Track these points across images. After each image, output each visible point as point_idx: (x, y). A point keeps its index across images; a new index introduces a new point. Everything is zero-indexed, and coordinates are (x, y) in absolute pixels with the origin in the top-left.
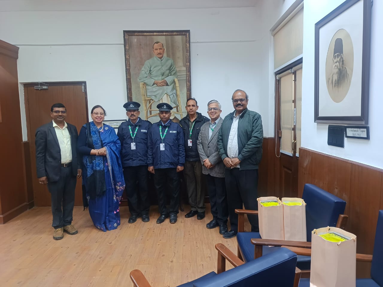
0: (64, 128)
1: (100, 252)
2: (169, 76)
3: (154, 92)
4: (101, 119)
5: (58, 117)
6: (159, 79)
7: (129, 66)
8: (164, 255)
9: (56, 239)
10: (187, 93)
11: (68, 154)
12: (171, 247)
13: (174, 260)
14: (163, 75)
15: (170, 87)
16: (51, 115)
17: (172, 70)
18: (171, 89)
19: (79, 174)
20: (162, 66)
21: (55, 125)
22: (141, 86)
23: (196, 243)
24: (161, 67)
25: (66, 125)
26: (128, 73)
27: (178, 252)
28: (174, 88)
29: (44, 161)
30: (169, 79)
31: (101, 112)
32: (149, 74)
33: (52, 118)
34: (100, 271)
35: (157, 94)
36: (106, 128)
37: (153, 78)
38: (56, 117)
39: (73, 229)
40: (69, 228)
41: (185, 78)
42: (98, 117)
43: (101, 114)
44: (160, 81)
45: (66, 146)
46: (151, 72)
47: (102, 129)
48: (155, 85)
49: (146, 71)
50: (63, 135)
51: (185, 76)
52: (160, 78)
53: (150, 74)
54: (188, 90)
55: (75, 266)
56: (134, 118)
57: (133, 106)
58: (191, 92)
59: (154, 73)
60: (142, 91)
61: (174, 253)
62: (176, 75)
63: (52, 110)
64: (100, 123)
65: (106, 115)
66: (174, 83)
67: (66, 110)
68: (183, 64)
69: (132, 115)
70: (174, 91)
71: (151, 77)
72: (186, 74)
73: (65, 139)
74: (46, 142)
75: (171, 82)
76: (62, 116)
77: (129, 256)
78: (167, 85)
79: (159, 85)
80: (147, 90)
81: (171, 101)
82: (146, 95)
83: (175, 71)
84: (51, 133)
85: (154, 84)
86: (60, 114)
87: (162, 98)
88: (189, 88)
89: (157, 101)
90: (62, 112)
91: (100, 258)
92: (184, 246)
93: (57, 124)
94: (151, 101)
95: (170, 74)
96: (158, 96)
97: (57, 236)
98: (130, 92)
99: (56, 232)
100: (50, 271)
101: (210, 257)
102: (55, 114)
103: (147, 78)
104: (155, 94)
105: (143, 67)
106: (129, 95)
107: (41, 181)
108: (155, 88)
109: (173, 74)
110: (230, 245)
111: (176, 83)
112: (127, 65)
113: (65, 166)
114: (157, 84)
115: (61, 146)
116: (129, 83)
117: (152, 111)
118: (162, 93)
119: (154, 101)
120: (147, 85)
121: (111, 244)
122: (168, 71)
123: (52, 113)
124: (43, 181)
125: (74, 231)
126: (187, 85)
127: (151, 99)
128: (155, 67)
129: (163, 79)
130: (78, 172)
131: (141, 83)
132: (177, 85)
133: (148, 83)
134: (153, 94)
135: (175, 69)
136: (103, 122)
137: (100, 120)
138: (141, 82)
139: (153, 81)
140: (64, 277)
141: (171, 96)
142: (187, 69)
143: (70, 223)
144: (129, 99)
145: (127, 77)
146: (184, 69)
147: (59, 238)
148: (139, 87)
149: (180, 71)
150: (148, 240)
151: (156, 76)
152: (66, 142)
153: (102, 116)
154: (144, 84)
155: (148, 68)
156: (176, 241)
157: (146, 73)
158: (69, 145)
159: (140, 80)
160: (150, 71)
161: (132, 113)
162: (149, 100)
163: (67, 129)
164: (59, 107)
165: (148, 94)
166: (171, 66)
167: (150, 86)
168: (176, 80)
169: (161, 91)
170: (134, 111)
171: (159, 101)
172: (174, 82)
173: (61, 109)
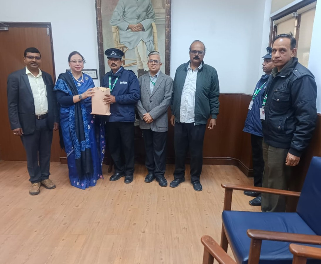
0: (38, 76)
1: (65, 217)
2: (146, 20)
3: (129, 38)
4: (80, 67)
5: (31, 64)
6: (134, 23)
7: (99, 5)
8: (135, 224)
9: (32, 194)
10: (166, 41)
11: (42, 105)
12: (143, 214)
13: (147, 230)
14: (139, 17)
15: (147, 33)
16: (24, 61)
17: (149, 12)
18: (147, 35)
19: (55, 127)
20: (138, 7)
21: (28, 72)
22: (113, 30)
23: (171, 210)
24: (136, 8)
25: (41, 73)
26: (99, 13)
27: (150, 221)
28: (151, 34)
29: (17, 111)
30: (145, 23)
31: (79, 60)
32: (122, 15)
33: (25, 64)
34: (63, 240)
35: (132, 41)
36: (87, 79)
37: (128, 21)
38: (30, 64)
39: (51, 183)
40: (46, 181)
41: (164, 23)
42: (77, 65)
43: (80, 62)
44: (135, 25)
45: (40, 96)
46: (125, 14)
47: (82, 79)
48: (130, 30)
49: (119, 12)
50: (37, 83)
51: (165, 20)
52: (136, 21)
53: (124, 16)
54: (167, 36)
55: (36, 232)
56: (116, 67)
57: (115, 54)
58: (170, 40)
59: (128, 15)
60: (115, 36)
61: (147, 222)
62: (154, 19)
63: (25, 55)
64: (79, 73)
65: (84, 62)
66: (151, 28)
67: (40, 56)
68: (163, 5)
69: (113, 64)
70: (151, 38)
71: (125, 20)
72: (165, 17)
73: (39, 88)
74: (18, 90)
75: (148, 25)
76: (36, 62)
77: (97, 222)
78: (143, 30)
79: (133, 30)
80: (120, 35)
81: (147, 50)
82: (118, 42)
83: (153, 13)
84: (24, 81)
85: (128, 28)
86: (34, 60)
87: (137, 46)
88: (168, 35)
89: (131, 49)
90: (36, 58)
91: (64, 224)
92: (158, 213)
93: (30, 72)
94: (125, 48)
95: (147, 17)
96: (132, 43)
97: (33, 192)
98: (101, 37)
99: (33, 186)
100: (8, 238)
101: (186, 229)
102: (28, 60)
103: (120, 21)
104: (129, 40)
105: (116, 7)
106: (100, 41)
107: (15, 132)
108: (130, 33)
109: (151, 17)
110: (208, 215)
111: (154, 27)
112: (98, 4)
113: (38, 118)
114: (131, 29)
115: (35, 96)
116: (100, 27)
117: (125, 61)
118: (137, 40)
119: (128, 49)
120: (120, 29)
121: (78, 208)
122: (145, 13)
123: (25, 58)
124: (17, 132)
125: (52, 186)
126: (166, 31)
127: (124, 46)
128: (130, 8)
129: (139, 23)
130: (54, 125)
131: (113, 27)
132: (155, 30)
133: (122, 27)
134: (127, 41)
135: (153, 11)
136: (82, 71)
137: (79, 69)
138: (114, 25)
139: (126, 25)
140: (22, 245)
141: (148, 44)
142: (167, 11)
143: (47, 177)
144: (100, 46)
145: (97, 18)
146: (164, 11)
147: (34, 193)
148: (111, 32)
149: (158, 13)
150: (118, 204)
151: (131, 19)
152: (40, 92)
153: (81, 64)
154: (116, 28)
155: (122, 8)
156: (148, 207)
157: (119, 15)
158: (43, 95)
159: (112, 23)
160: (124, 12)
161: (113, 62)
162: (122, 47)
163: (42, 78)
164: (33, 52)
165: (122, 40)
166: (148, 7)
167: (124, 31)
168: (154, 24)
169: (135, 38)
170: (116, 59)
171: (134, 48)
172: (151, 26)
173: (35, 55)
